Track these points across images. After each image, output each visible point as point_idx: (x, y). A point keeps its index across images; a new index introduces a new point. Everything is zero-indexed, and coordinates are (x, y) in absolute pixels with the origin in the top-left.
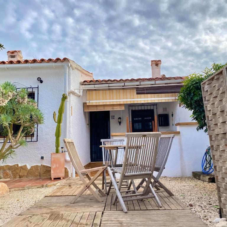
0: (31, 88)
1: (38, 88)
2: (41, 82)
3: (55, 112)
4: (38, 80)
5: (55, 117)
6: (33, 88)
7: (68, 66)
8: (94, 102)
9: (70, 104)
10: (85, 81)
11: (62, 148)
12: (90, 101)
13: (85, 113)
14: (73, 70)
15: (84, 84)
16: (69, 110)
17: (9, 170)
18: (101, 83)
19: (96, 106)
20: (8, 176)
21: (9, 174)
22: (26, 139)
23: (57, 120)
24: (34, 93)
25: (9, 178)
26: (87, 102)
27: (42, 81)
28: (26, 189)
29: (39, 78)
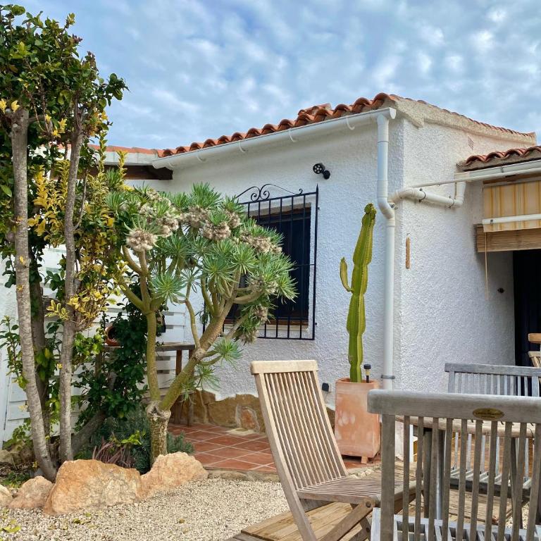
0: (300, 195)
1: (317, 193)
2: (327, 175)
3: (343, 260)
4: (316, 172)
5: (343, 273)
6: (305, 195)
7: (388, 117)
8: (507, 222)
9: (398, 233)
10: (473, 159)
11: (367, 367)
12: (496, 220)
13: (480, 256)
14: (417, 127)
15: (471, 167)
16: (398, 252)
17: (253, 408)
18: (527, 158)
19: (517, 233)
20: (251, 424)
21: (251, 419)
22: (289, 331)
23: (350, 285)
24: (309, 209)
25: (252, 428)
26: (486, 222)
27: (328, 172)
28: (251, 477)
29: (317, 165)
